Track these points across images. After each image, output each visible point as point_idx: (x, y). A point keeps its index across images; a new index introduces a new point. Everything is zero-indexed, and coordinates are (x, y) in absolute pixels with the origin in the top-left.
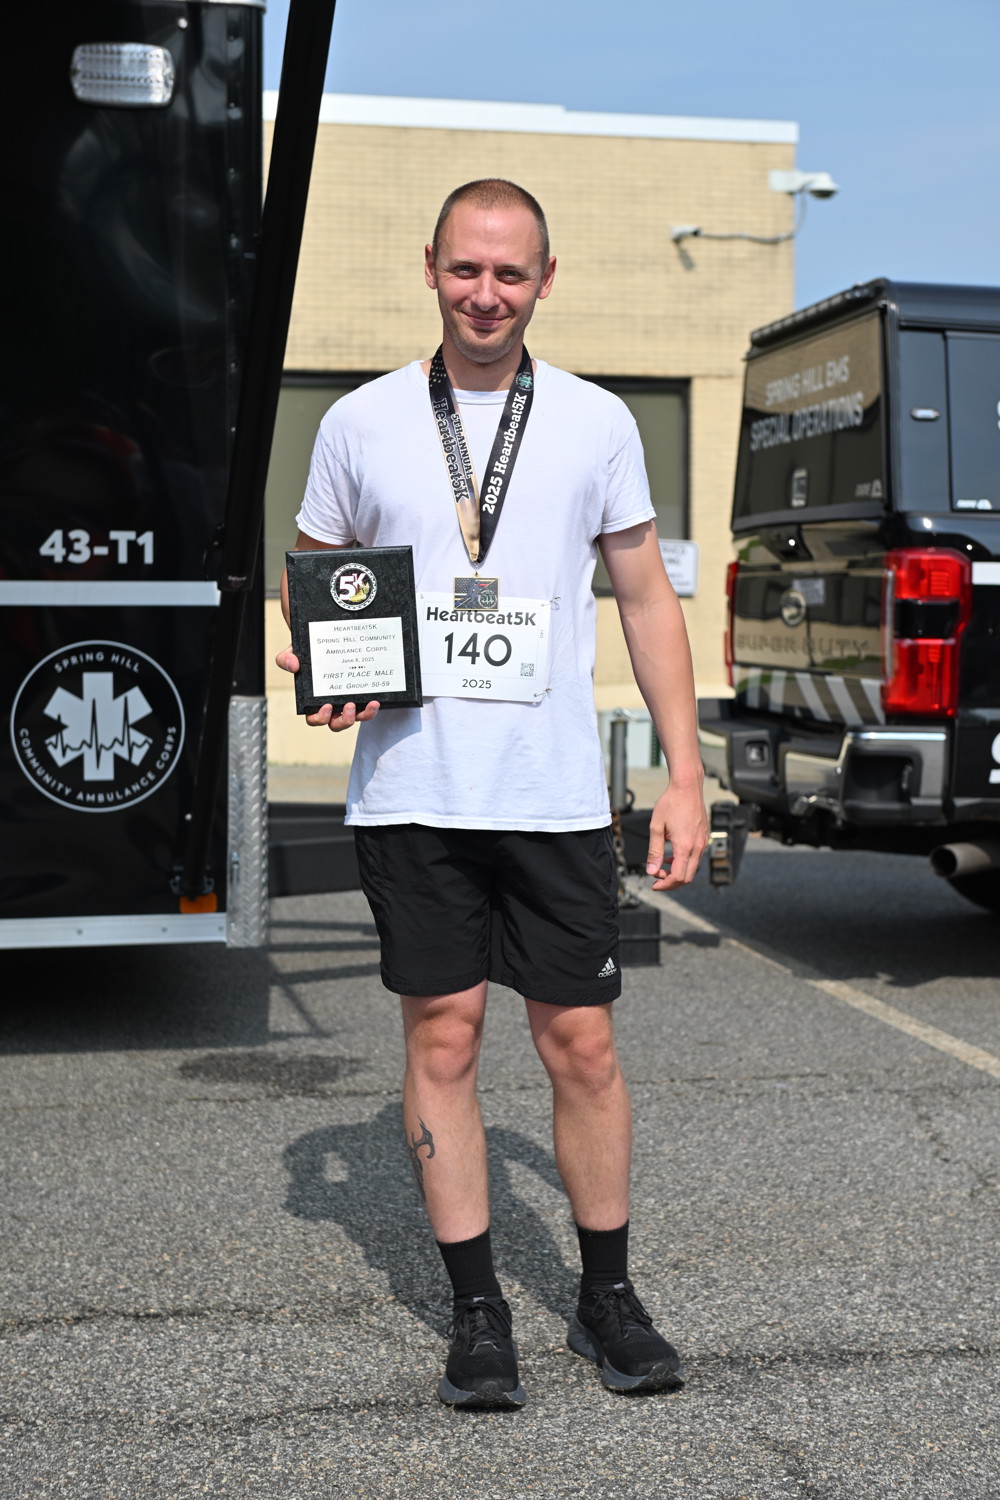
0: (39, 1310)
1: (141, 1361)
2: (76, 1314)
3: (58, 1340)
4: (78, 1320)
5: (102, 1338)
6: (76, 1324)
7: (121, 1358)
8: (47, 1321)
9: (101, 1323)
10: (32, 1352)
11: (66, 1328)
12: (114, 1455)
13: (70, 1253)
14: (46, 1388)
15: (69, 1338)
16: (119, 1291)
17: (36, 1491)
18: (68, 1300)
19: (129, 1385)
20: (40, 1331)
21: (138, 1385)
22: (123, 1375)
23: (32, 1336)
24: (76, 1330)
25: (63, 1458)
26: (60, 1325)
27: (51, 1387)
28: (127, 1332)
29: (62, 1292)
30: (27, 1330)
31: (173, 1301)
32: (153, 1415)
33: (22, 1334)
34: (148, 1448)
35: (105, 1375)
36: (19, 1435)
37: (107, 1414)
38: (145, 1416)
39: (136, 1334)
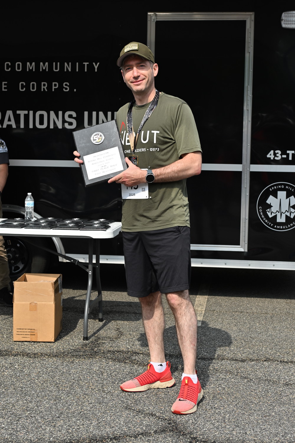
0: (255, 358)
1: (281, 371)
2: (265, 359)
3: (260, 364)
4: (265, 361)
5: (271, 365)
6: (264, 361)
7: (276, 369)
8: (257, 360)
9: (271, 362)
10: (253, 366)
11: (262, 362)
12: (271, 388)
13: (265, 346)
14: (256, 373)
15: (262, 364)
16: (277, 356)
17: (252, 392)
18: (263, 356)
19: (277, 375)
20: (255, 362)
21: (279, 375)
22: (276, 373)
23: (253, 363)
24: (265, 363)
25: (259, 387)
26: (261, 361)
27: (257, 373)
28: (278, 364)
29: (262, 354)
30: (252, 361)
31: (291, 359)
32: (282, 381)
33: (251, 362)
34: (280, 388)
35: (271, 373)
36: (248, 381)
37: (271, 380)
38: (280, 382)
39: (280, 365)
